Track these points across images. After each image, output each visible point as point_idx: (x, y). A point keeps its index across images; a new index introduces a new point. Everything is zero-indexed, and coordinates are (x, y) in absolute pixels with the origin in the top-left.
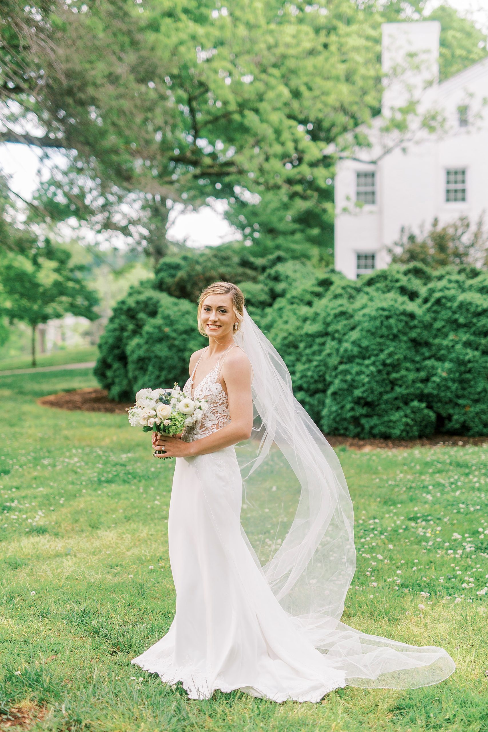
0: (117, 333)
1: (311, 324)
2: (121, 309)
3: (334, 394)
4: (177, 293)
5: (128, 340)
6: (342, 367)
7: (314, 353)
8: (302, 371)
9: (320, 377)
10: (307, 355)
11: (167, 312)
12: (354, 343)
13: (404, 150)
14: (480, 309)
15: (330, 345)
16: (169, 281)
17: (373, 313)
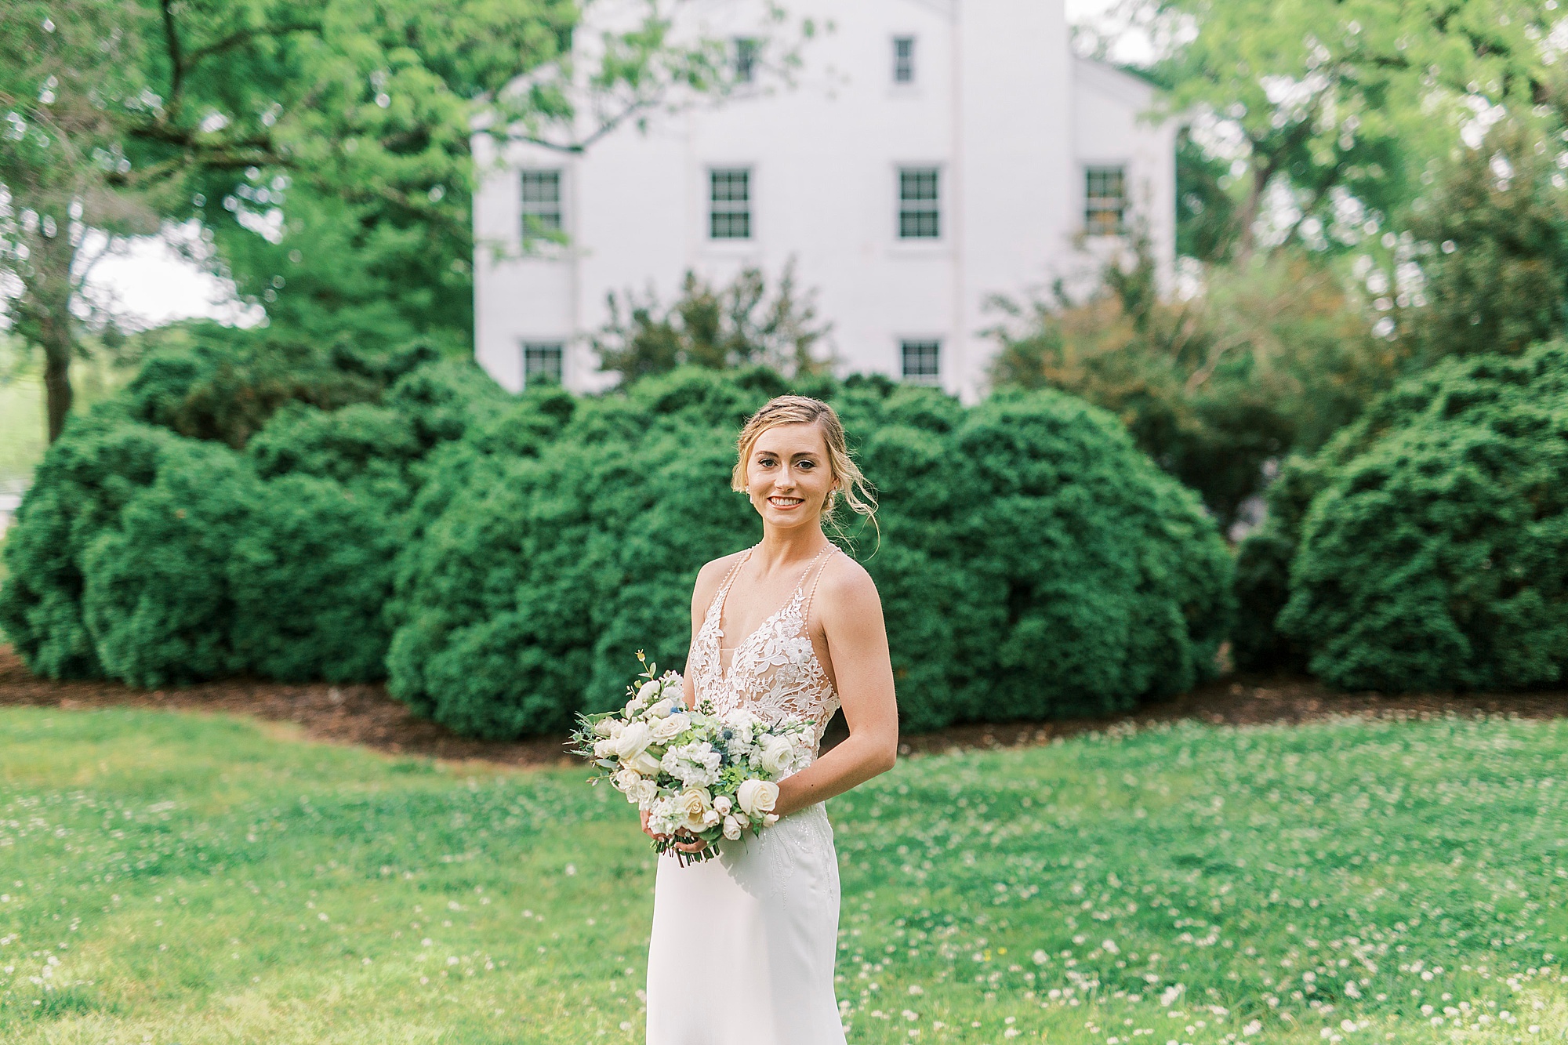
0: (56, 521)
1: (544, 498)
2: (61, 466)
3: (613, 651)
4: (194, 429)
5: (86, 537)
6: (628, 592)
7: (560, 562)
8: (533, 603)
9: (577, 613)
10: (543, 566)
11: (181, 473)
12: (654, 537)
13: (642, 124)
14: (921, 461)
15: (598, 544)
16: (171, 402)
17: (695, 472)
